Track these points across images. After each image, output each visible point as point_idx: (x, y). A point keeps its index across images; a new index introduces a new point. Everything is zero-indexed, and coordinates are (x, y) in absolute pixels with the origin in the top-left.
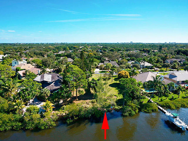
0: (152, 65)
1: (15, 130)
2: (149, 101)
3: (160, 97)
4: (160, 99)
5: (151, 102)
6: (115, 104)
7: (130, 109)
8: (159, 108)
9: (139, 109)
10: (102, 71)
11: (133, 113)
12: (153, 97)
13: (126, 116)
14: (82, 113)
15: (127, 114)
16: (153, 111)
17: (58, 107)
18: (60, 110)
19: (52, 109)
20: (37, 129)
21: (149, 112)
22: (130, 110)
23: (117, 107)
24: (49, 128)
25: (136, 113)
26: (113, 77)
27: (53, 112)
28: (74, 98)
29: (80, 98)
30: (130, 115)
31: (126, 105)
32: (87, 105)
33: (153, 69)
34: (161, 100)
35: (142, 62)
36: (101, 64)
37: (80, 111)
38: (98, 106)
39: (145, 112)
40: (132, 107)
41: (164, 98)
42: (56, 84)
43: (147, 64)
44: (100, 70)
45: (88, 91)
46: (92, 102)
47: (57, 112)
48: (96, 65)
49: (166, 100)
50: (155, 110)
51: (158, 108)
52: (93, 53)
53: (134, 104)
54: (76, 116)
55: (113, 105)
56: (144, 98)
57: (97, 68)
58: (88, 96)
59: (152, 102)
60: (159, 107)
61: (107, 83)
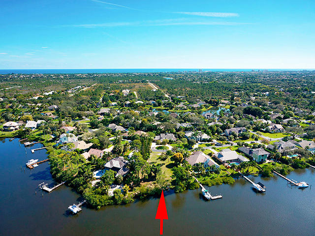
4: (203, 178)
5: (196, 181)
6: (170, 184)
8: (200, 186)
9: (186, 187)
10: (159, 146)
11: (182, 190)
12: (199, 177)
14: (149, 192)
15: (178, 191)
16: (196, 188)
18: (133, 191)
19: (129, 191)
20: (124, 203)
21: (193, 189)
22: (180, 188)
23: (171, 187)
25: (184, 190)
28: (141, 181)
29: (145, 180)
30: (180, 191)
31: (178, 185)
32: (150, 186)
34: (204, 180)
35: (199, 135)
36: (157, 138)
37: (147, 190)
38: (159, 186)
39: (190, 189)
40: (182, 186)
41: (207, 177)
42: (124, 170)
44: (156, 144)
46: (154, 184)
48: (152, 140)
49: (208, 179)
53: (183, 184)
54: (145, 194)
55: (169, 185)
56: (191, 179)
57: (154, 142)
58: (151, 178)
61: (164, 164)
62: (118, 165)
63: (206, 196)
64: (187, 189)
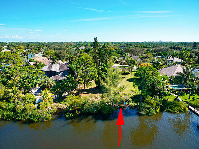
0: (183, 61)
2: (176, 99)
3: (191, 95)
4: (191, 97)
5: (178, 100)
7: (149, 106)
8: (189, 109)
9: (161, 107)
10: (121, 65)
11: (153, 111)
12: (182, 95)
13: (143, 115)
14: (85, 107)
15: (144, 112)
16: (180, 111)
17: (59, 99)
18: (62, 103)
19: (52, 100)
21: (175, 113)
22: (149, 108)
23: (132, 104)
24: (43, 121)
25: (157, 112)
27: (54, 104)
28: (82, 91)
29: (90, 91)
30: (148, 113)
32: (95, 99)
33: (185, 65)
34: (193, 99)
35: (171, 56)
39: (169, 112)
40: (152, 105)
41: (197, 96)
42: (63, 75)
43: (176, 60)
46: (103, 97)
47: (58, 104)
48: (115, 59)
50: (184, 110)
51: (188, 107)
52: (114, 48)
53: (155, 101)
54: (79, 110)
55: (127, 101)
56: (169, 95)
58: (99, 89)
59: (180, 100)
60: (190, 107)
61: (125, 78)
62: (56, 69)
64: (162, 110)
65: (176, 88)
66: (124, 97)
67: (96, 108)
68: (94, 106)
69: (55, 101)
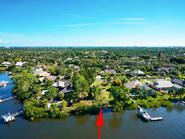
1: (45, 117)
2: (132, 102)
3: (141, 99)
4: (141, 101)
5: (134, 103)
6: (108, 103)
7: (117, 107)
8: (138, 107)
9: (124, 107)
11: (119, 109)
12: (136, 99)
13: (114, 111)
14: (85, 109)
15: (114, 110)
16: (133, 109)
17: (69, 105)
18: (71, 107)
19: (66, 106)
21: (130, 109)
23: (109, 106)
24: (65, 117)
25: (121, 110)
26: (111, 83)
27: (67, 107)
28: (80, 99)
29: (85, 99)
30: (117, 111)
31: (115, 104)
32: (89, 104)
34: (142, 102)
35: (136, 70)
36: (102, 72)
37: (84, 107)
38: (96, 104)
39: (128, 109)
40: (119, 106)
41: (144, 100)
42: (68, 89)
43: (140, 72)
44: (101, 76)
45: (90, 94)
46: (93, 102)
47: (69, 108)
48: (98, 73)
49: (145, 102)
50: (135, 108)
51: (137, 107)
53: (120, 104)
54: (82, 110)
55: (106, 104)
56: (129, 100)
57: (99, 75)
58: (90, 97)
59: (135, 103)
61: (105, 88)
62: (63, 85)
63: (145, 116)
64: (124, 108)
65: (134, 96)
66: (104, 102)
67: (91, 109)
68: (89, 108)
69: (67, 106)
